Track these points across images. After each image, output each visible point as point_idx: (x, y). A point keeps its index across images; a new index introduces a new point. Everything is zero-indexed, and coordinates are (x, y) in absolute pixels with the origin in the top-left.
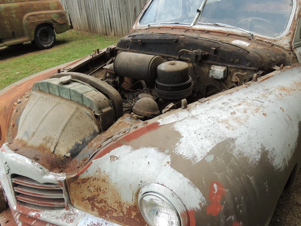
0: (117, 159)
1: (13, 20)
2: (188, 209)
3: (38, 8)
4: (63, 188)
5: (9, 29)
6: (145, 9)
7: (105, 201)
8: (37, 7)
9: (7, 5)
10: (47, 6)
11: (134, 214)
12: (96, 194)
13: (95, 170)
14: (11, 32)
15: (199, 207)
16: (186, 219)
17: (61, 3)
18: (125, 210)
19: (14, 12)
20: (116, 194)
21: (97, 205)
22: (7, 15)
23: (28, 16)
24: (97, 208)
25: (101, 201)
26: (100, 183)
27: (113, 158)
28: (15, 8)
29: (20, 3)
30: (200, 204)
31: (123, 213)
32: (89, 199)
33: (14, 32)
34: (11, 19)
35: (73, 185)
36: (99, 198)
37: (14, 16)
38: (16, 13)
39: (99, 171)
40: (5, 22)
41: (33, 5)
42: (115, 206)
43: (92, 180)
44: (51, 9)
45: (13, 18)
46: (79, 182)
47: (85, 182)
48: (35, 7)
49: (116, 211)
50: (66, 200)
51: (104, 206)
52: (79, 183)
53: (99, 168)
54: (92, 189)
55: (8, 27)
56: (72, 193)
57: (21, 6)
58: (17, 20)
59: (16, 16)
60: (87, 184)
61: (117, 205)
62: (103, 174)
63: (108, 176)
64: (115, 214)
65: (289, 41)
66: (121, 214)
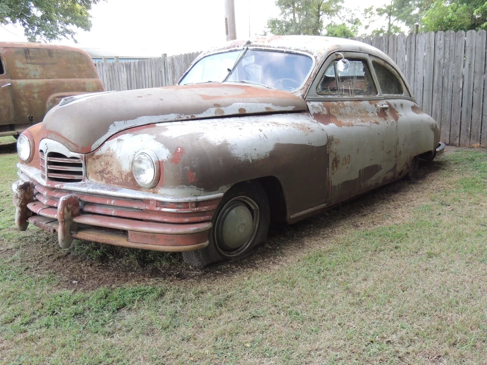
0: (122, 140)
1: (34, 101)
2: (160, 160)
3: (70, 87)
4: (83, 162)
5: (26, 113)
6: (187, 72)
7: (111, 172)
8: (68, 86)
9: (29, 81)
10: (83, 86)
11: (130, 178)
12: (105, 167)
13: (107, 149)
14: (28, 116)
15: (166, 159)
16: (158, 165)
17: (102, 83)
18: (124, 177)
19: (36, 90)
20: (119, 165)
21: (105, 176)
22: (27, 94)
23: (54, 98)
24: (105, 178)
25: (108, 173)
26: (109, 159)
27: (119, 140)
28: (38, 86)
29: (46, 80)
30: (167, 157)
31: (122, 179)
32: (100, 172)
33: (32, 117)
34: (31, 99)
35: (90, 160)
36: (107, 171)
37: (36, 95)
38: (39, 92)
39: (109, 149)
40: (23, 103)
41: (63, 83)
42: (117, 175)
43: (103, 156)
44: (87, 90)
45: (34, 98)
46: (94, 157)
47: (99, 158)
48: (66, 86)
49: (118, 178)
50: (83, 174)
51: (110, 176)
52: (94, 159)
53: (109, 148)
54: (103, 163)
55: (25, 109)
56: (89, 167)
57: (47, 84)
58: (39, 102)
59: (38, 96)
60: (100, 160)
61: (119, 174)
62: (111, 151)
63: (114, 152)
64: (117, 181)
65: (302, 94)
66: (121, 180)
